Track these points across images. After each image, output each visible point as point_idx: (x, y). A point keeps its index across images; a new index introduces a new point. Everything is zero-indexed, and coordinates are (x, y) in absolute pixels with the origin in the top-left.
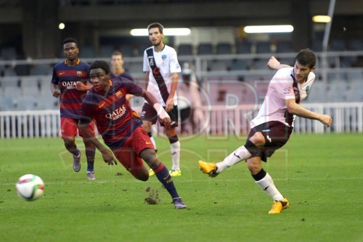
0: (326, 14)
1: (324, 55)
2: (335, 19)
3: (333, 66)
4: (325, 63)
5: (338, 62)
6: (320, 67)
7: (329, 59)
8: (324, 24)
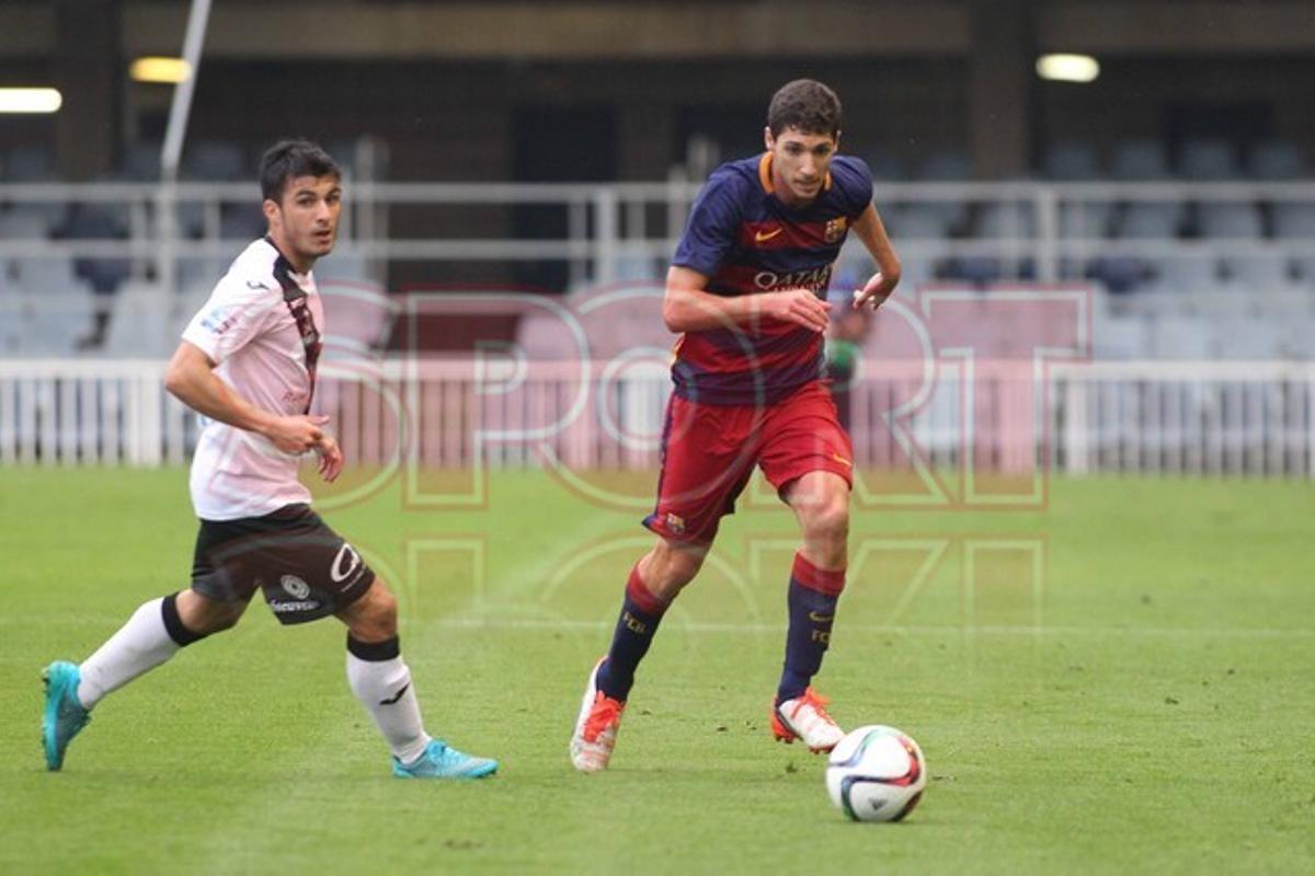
0: (175, 53)
1: (167, 194)
2: (208, 70)
3: (196, 233)
4: (167, 222)
5: (212, 220)
6: (151, 234)
7: (184, 209)
8: (168, 88)
